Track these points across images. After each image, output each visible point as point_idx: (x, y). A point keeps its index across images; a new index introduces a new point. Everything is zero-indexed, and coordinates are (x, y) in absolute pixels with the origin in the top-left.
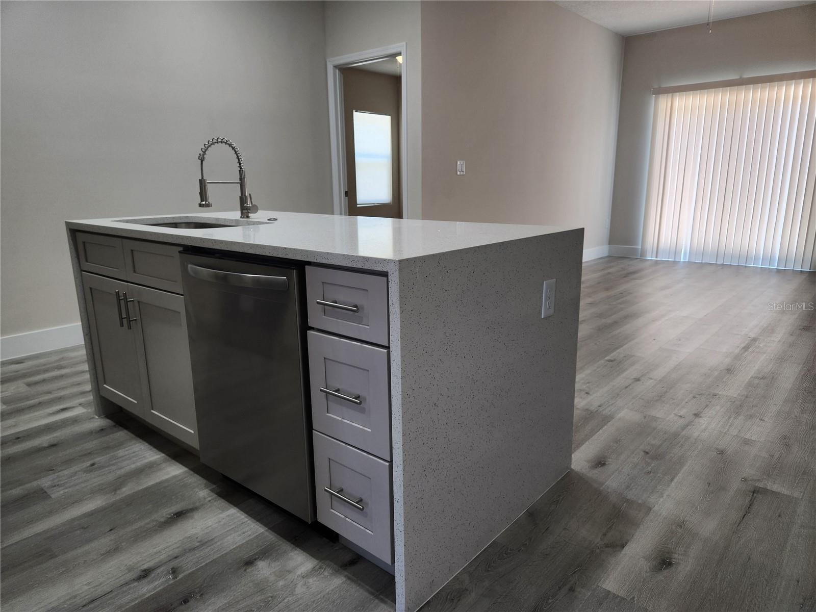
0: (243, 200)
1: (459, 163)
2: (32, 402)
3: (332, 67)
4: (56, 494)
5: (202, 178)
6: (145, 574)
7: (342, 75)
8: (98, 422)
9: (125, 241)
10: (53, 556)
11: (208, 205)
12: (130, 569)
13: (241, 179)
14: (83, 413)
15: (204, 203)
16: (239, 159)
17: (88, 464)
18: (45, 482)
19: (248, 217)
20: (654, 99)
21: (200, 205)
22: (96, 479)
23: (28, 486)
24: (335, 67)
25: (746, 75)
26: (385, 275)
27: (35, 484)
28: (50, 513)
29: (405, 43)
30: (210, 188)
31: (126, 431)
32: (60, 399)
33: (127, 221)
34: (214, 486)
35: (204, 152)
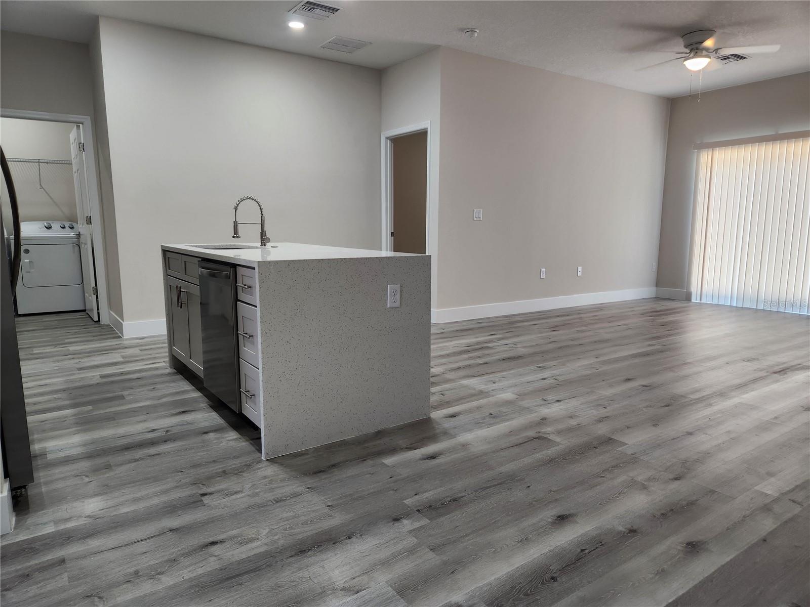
0: (263, 234)
1: (475, 211)
2: (138, 358)
3: (384, 138)
4: (127, 398)
5: (236, 220)
6: (154, 430)
7: (393, 144)
8: (169, 370)
9: (183, 256)
10: (115, 420)
11: (237, 237)
12: (147, 428)
13: (261, 222)
14: (163, 366)
15: (236, 236)
16: (261, 209)
17: (153, 387)
18: (125, 393)
19: (265, 245)
20: (696, 154)
21: (233, 237)
22: (152, 394)
23: (117, 393)
24: (387, 138)
25: (781, 132)
26: (254, 268)
27: (120, 393)
28: (122, 405)
29: (429, 121)
30: (240, 227)
31: (181, 376)
32: (155, 358)
33: (196, 246)
34: (211, 403)
35: (238, 205)
